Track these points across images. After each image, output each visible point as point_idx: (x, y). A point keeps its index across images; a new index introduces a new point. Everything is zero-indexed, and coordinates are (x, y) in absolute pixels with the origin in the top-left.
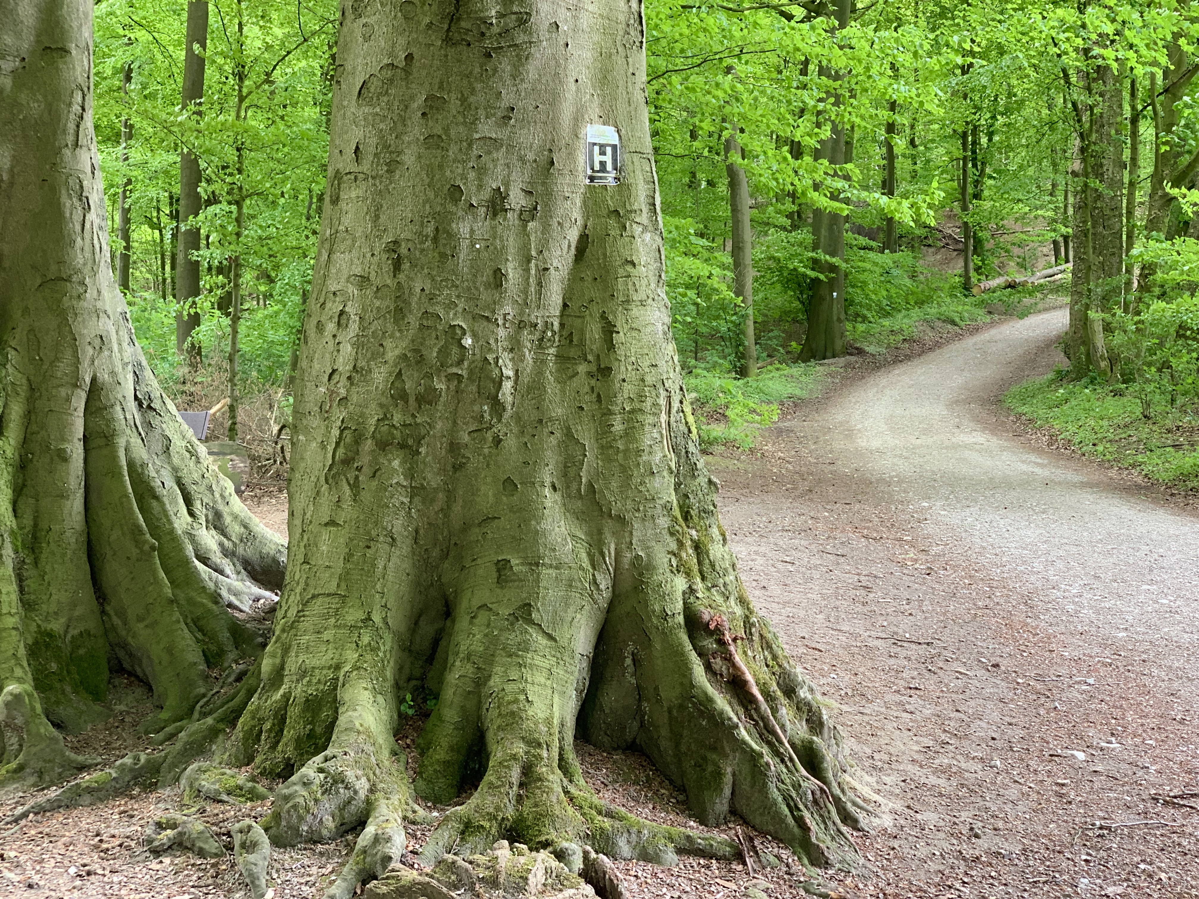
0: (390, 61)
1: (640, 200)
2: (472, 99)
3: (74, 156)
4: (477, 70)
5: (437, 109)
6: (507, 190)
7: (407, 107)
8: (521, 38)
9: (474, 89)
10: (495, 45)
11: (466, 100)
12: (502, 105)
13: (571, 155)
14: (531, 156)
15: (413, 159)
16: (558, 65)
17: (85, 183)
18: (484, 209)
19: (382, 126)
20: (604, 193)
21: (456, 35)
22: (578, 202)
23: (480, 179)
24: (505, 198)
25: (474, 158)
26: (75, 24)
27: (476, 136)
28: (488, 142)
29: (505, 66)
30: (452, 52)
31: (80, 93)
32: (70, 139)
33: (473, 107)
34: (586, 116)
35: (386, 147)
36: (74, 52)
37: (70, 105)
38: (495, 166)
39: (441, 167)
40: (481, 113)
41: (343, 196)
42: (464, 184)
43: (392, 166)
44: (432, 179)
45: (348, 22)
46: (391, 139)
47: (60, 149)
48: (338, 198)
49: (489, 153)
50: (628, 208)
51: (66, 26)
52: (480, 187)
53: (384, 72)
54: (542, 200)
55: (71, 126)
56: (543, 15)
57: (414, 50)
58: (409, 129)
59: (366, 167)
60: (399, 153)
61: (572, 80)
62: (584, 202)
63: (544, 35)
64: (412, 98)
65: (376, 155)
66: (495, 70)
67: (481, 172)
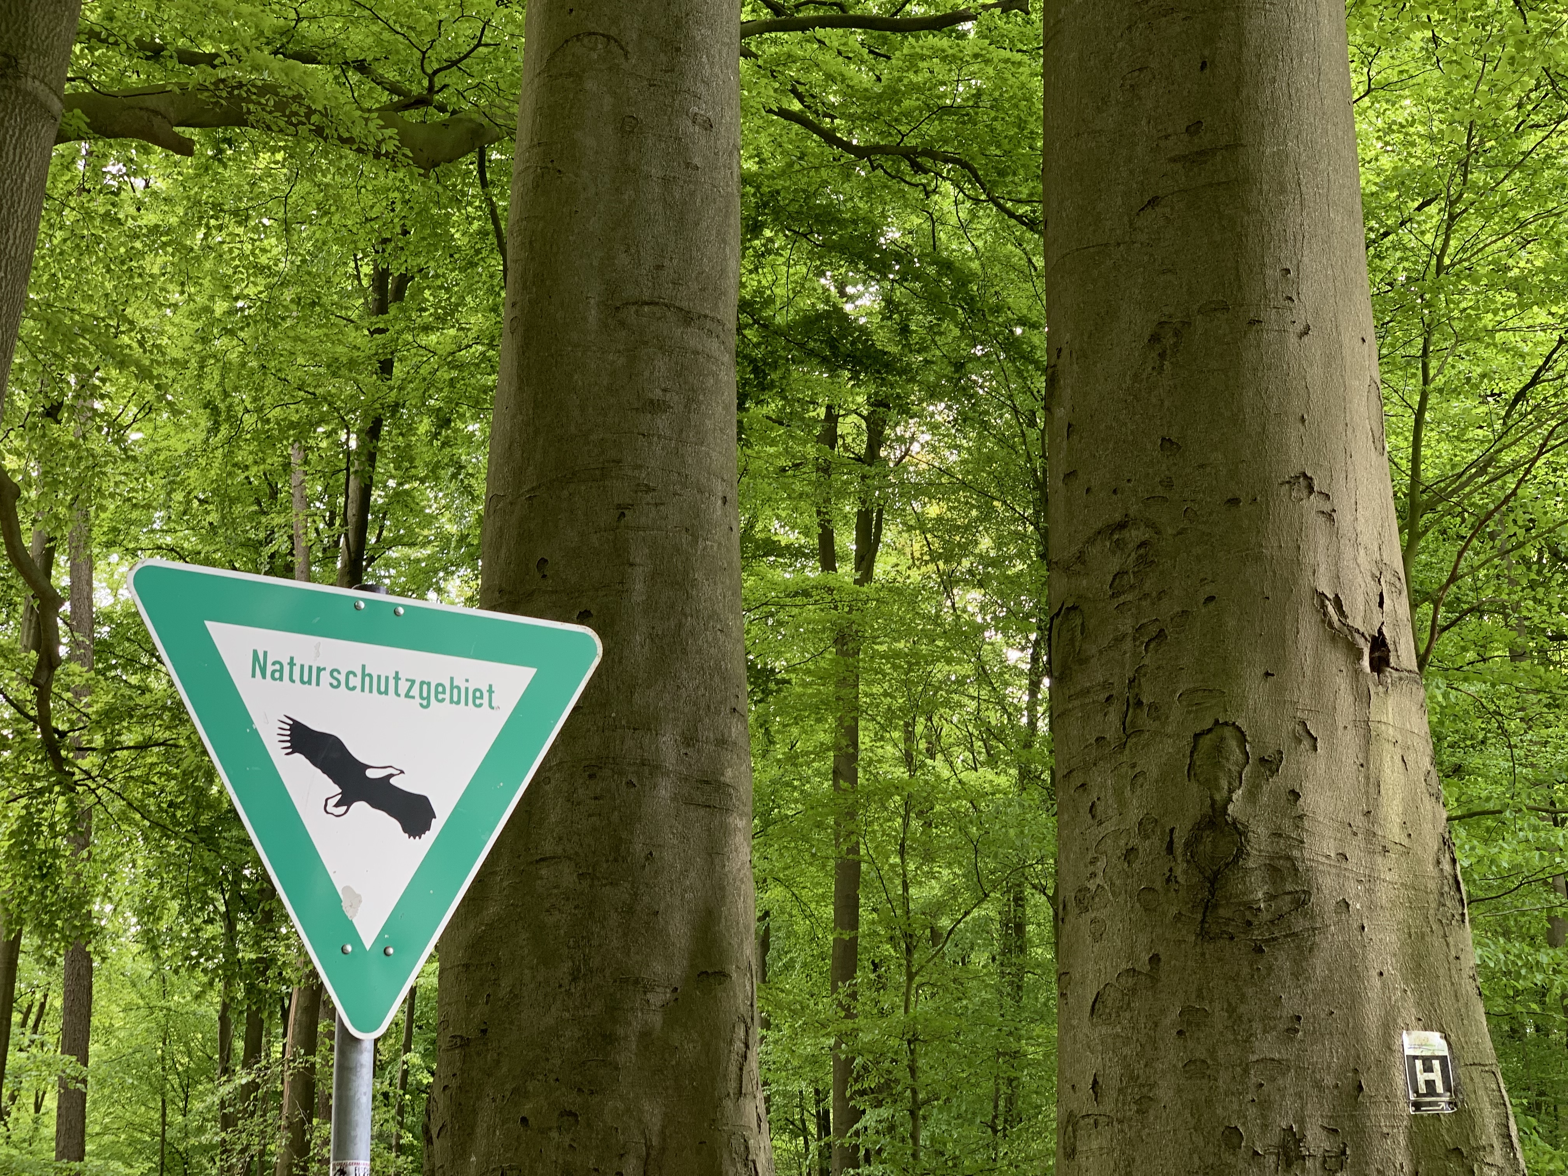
0: (1130, 966)
1: (1490, 1133)
2: (1242, 1009)
3: (738, 1108)
4: (1246, 970)
5: (1198, 1025)
6: (1302, 1128)
7: (1156, 1025)
8: (1300, 924)
9: (1243, 995)
10: (1267, 936)
11: (1234, 1010)
12: (1285, 1014)
13: (1385, 1074)
14: (1329, 1081)
15: (1171, 1093)
16: (1354, 956)
17: (751, 1142)
18: (1273, 1158)
19: (1126, 1051)
20: (1437, 1123)
21: (1214, 926)
22: (1402, 1140)
23: (1264, 1117)
24: (1300, 1141)
25: (1253, 1088)
26: (735, 941)
27: (1253, 1058)
28: (1270, 1066)
29: (1283, 961)
30: (1209, 948)
31: (743, 1026)
32: (732, 1086)
33: (1245, 1019)
34: (1399, 1021)
35: (1133, 1078)
36: (734, 976)
37: (731, 1042)
38: (1283, 1097)
39: (1209, 1102)
40: (1257, 1026)
41: (1081, 1147)
42: (1244, 1124)
43: (1144, 1104)
44: (1199, 1120)
45: (1071, 918)
46: (1139, 1068)
47: (720, 1099)
48: (1074, 1150)
49: (1273, 1079)
50: (1473, 1143)
51: (725, 944)
52: (1265, 1127)
53: (1123, 980)
54: (1352, 1140)
55: (733, 1068)
56: (1327, 892)
57: (1161, 950)
58: (1162, 1053)
59: (1108, 1106)
60: (1152, 1087)
61: (1374, 973)
62: (1411, 1140)
63: (1330, 917)
64: (1163, 1011)
65: (1120, 1090)
66: (1270, 968)
67: (1264, 1105)
